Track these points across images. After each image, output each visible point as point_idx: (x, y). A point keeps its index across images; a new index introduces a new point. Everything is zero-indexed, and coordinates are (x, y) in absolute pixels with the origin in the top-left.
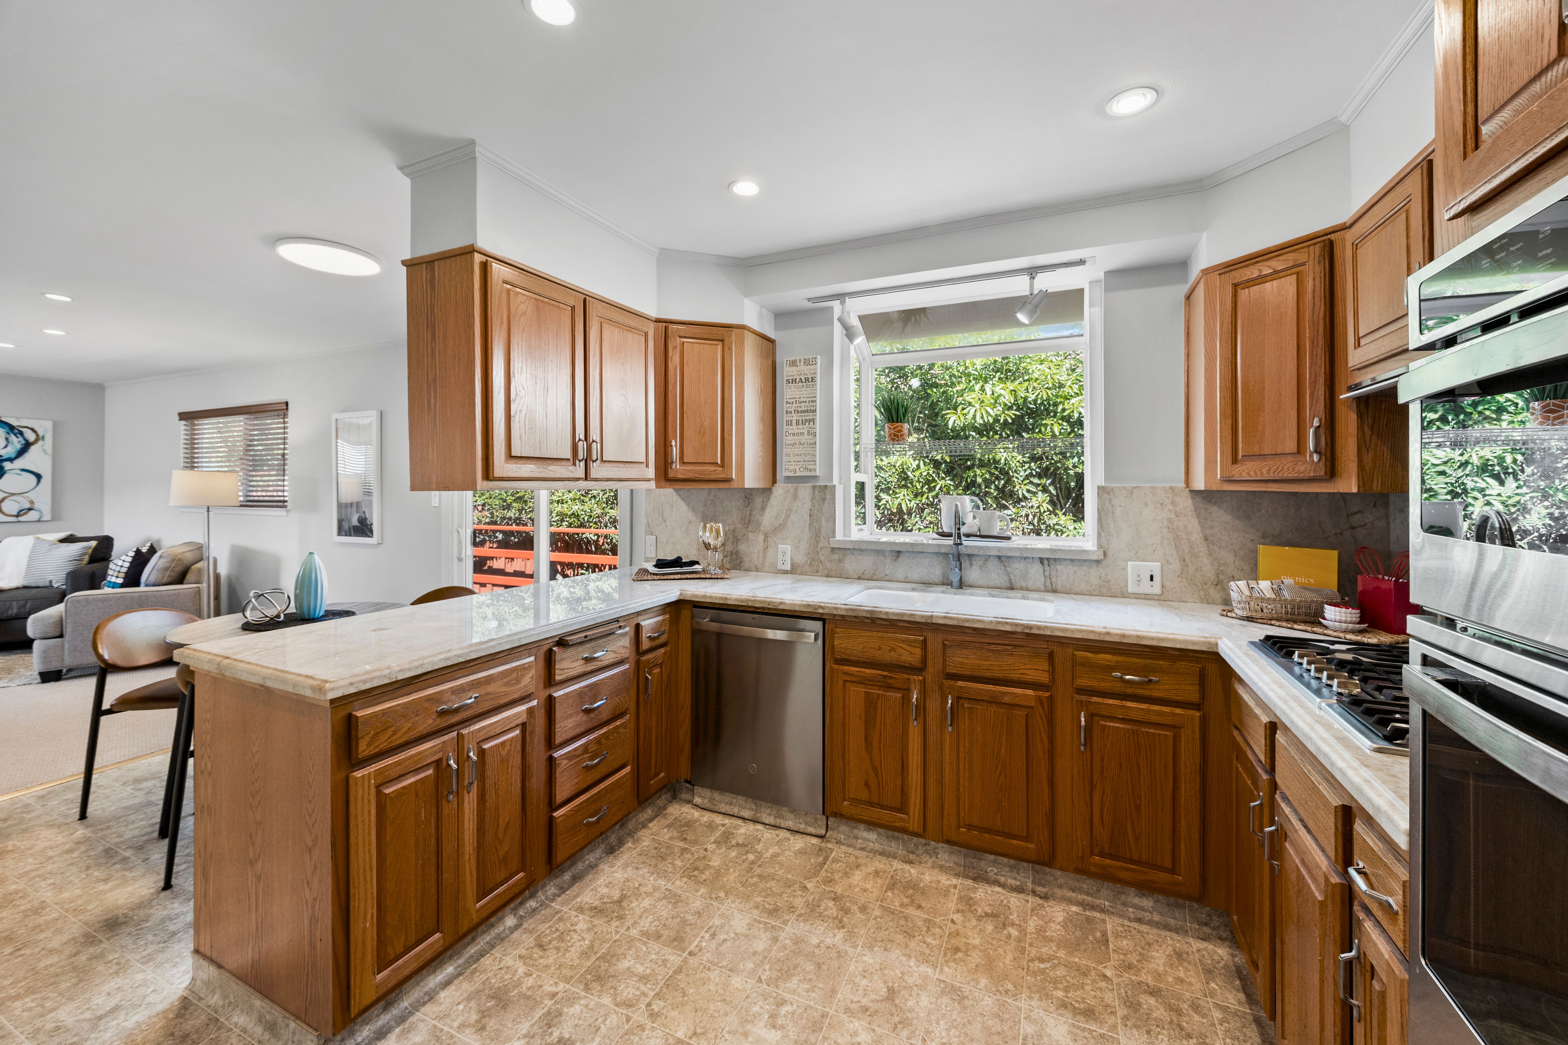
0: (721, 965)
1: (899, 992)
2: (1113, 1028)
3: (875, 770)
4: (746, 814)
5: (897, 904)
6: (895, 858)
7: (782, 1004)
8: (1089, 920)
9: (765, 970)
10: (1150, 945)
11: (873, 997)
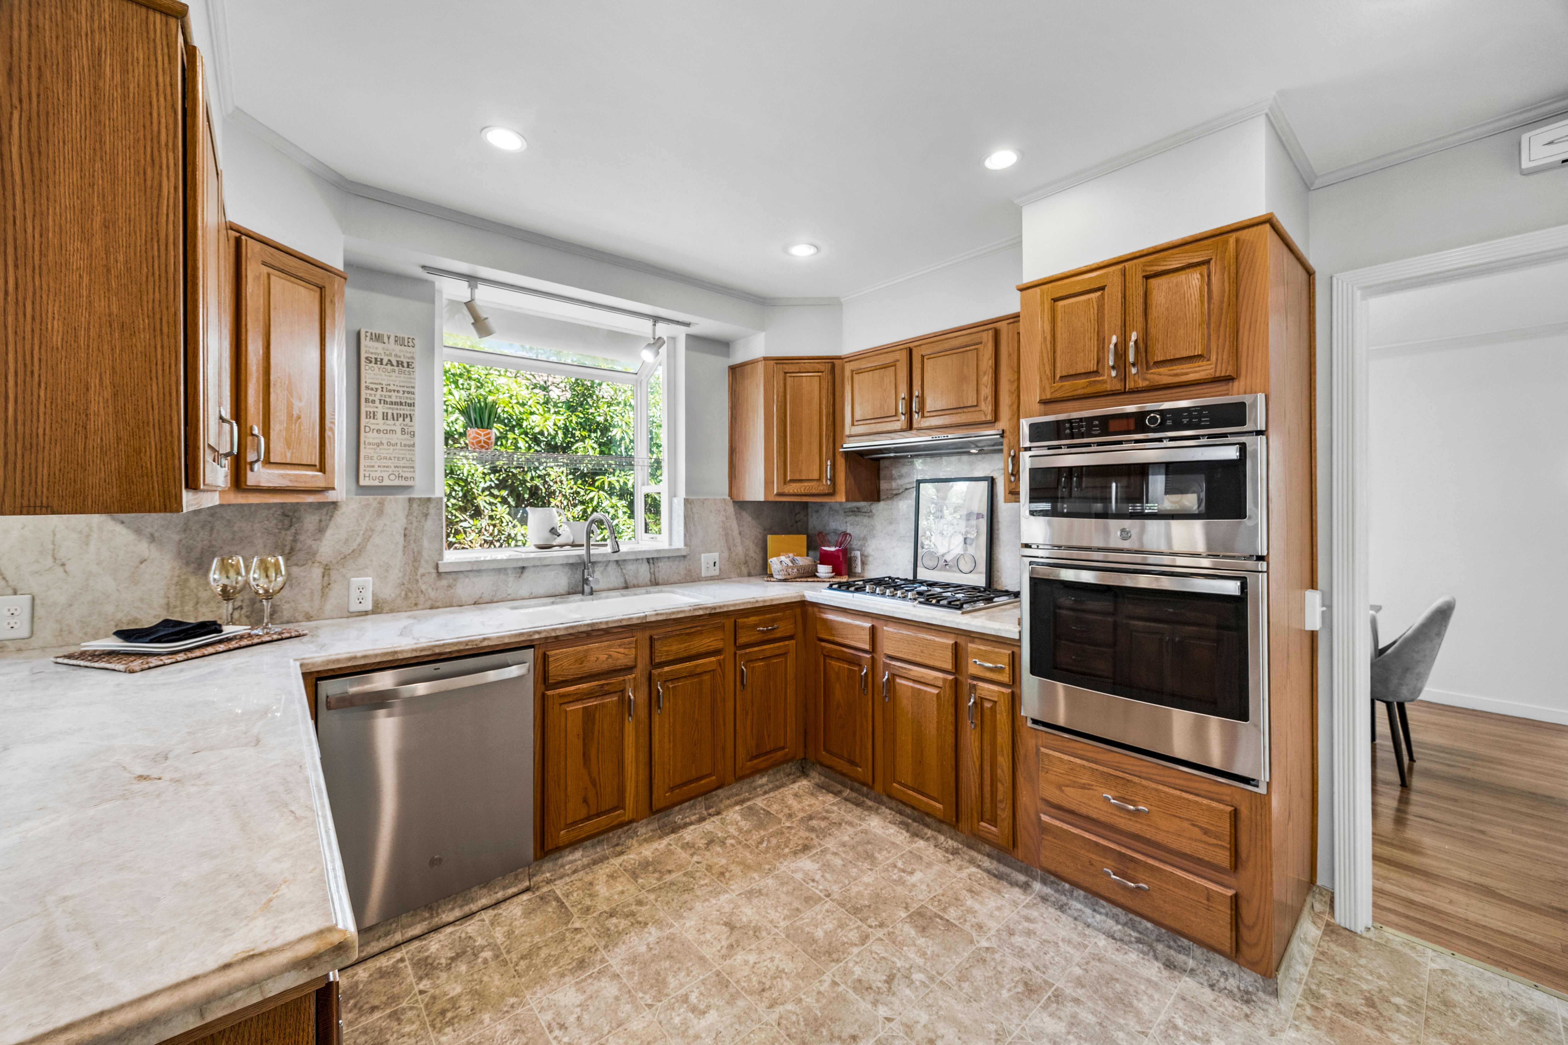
0: (606, 1032)
1: (731, 920)
2: (820, 845)
3: (593, 782)
4: (417, 930)
5: (655, 882)
6: (608, 858)
7: (687, 998)
8: (750, 808)
9: (642, 998)
10: (783, 800)
11: (724, 936)
